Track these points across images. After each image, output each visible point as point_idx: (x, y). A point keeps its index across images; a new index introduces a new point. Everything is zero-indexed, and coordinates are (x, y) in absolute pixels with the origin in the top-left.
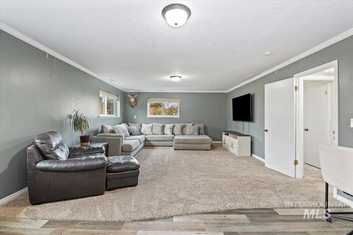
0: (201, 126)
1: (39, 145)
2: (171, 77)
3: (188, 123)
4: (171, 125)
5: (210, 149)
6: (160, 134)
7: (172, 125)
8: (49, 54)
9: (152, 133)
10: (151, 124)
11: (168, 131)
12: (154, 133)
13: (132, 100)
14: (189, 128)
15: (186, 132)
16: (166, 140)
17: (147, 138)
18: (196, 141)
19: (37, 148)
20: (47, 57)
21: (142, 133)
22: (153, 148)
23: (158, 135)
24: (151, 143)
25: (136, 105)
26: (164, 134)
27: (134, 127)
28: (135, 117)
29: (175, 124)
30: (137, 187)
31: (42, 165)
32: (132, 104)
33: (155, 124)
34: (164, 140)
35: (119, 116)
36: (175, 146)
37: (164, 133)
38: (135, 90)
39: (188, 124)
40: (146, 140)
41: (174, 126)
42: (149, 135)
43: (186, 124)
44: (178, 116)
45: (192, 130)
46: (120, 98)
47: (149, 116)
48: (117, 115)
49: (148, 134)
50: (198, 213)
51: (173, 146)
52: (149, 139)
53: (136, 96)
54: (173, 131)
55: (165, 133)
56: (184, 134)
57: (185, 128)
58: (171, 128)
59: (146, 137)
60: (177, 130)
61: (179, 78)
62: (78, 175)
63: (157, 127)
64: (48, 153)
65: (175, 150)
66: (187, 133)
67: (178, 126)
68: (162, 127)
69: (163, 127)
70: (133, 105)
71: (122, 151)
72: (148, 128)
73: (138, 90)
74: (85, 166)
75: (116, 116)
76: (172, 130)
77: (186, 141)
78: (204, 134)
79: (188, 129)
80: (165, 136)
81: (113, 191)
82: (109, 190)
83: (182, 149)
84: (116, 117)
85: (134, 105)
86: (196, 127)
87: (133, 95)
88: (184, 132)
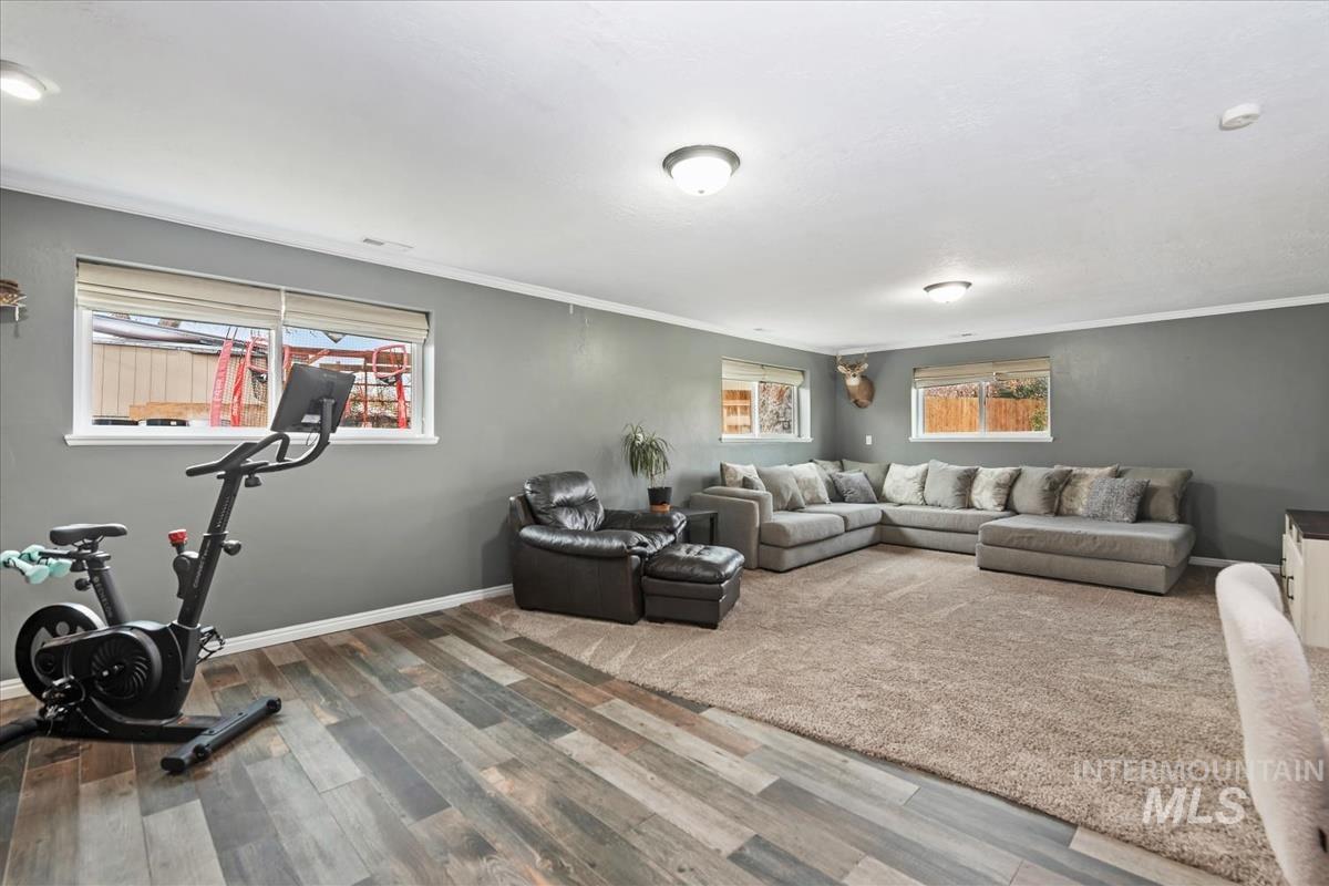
0: (1162, 479)
1: (531, 497)
2: (928, 289)
3: (1087, 466)
4: (1002, 472)
5: (1163, 591)
6: (950, 504)
7: (1009, 470)
8: (574, 306)
9: (923, 498)
10: (923, 467)
11: (985, 495)
12: (929, 500)
13: (853, 382)
14: (1093, 486)
15: (1075, 504)
16: (960, 528)
17: (890, 515)
18: (1084, 544)
19: (524, 500)
20: (571, 312)
21: (888, 496)
22: (901, 553)
23: (946, 507)
24: (902, 535)
25: (871, 398)
26: (971, 506)
27: (855, 475)
28: (869, 440)
29: (1024, 468)
30: (714, 631)
31: (529, 532)
32: (854, 396)
33: (936, 466)
34: (951, 527)
35: (807, 437)
36: (981, 554)
37: (970, 500)
38: (862, 346)
39: (1088, 471)
40: (885, 521)
41: (1015, 479)
42: (910, 504)
43: (1076, 470)
44: (1045, 435)
45: (1103, 495)
46: (808, 380)
47: (918, 433)
48: (803, 432)
49: (907, 501)
50: (779, 726)
51: (974, 555)
52: (897, 519)
53: (866, 366)
54: (1009, 495)
55: (976, 504)
56: (1065, 511)
57: (1075, 485)
58: (998, 485)
59: (887, 512)
60: (1026, 496)
61: (963, 289)
62: (582, 565)
63: (943, 477)
64: (540, 512)
65: (981, 569)
66: (1081, 510)
67: (1035, 476)
68: (959, 479)
69: (968, 480)
70: (858, 397)
71: (761, 542)
72: (909, 479)
73: (874, 345)
74: (587, 547)
75: (799, 436)
76: (1004, 491)
77: (1031, 538)
78: (1175, 519)
79: (1086, 490)
80: (970, 512)
81: (658, 625)
82: (652, 619)
83: (1014, 570)
84: (799, 440)
85: (863, 400)
86: (1127, 483)
87: (853, 363)
88: (1066, 504)
